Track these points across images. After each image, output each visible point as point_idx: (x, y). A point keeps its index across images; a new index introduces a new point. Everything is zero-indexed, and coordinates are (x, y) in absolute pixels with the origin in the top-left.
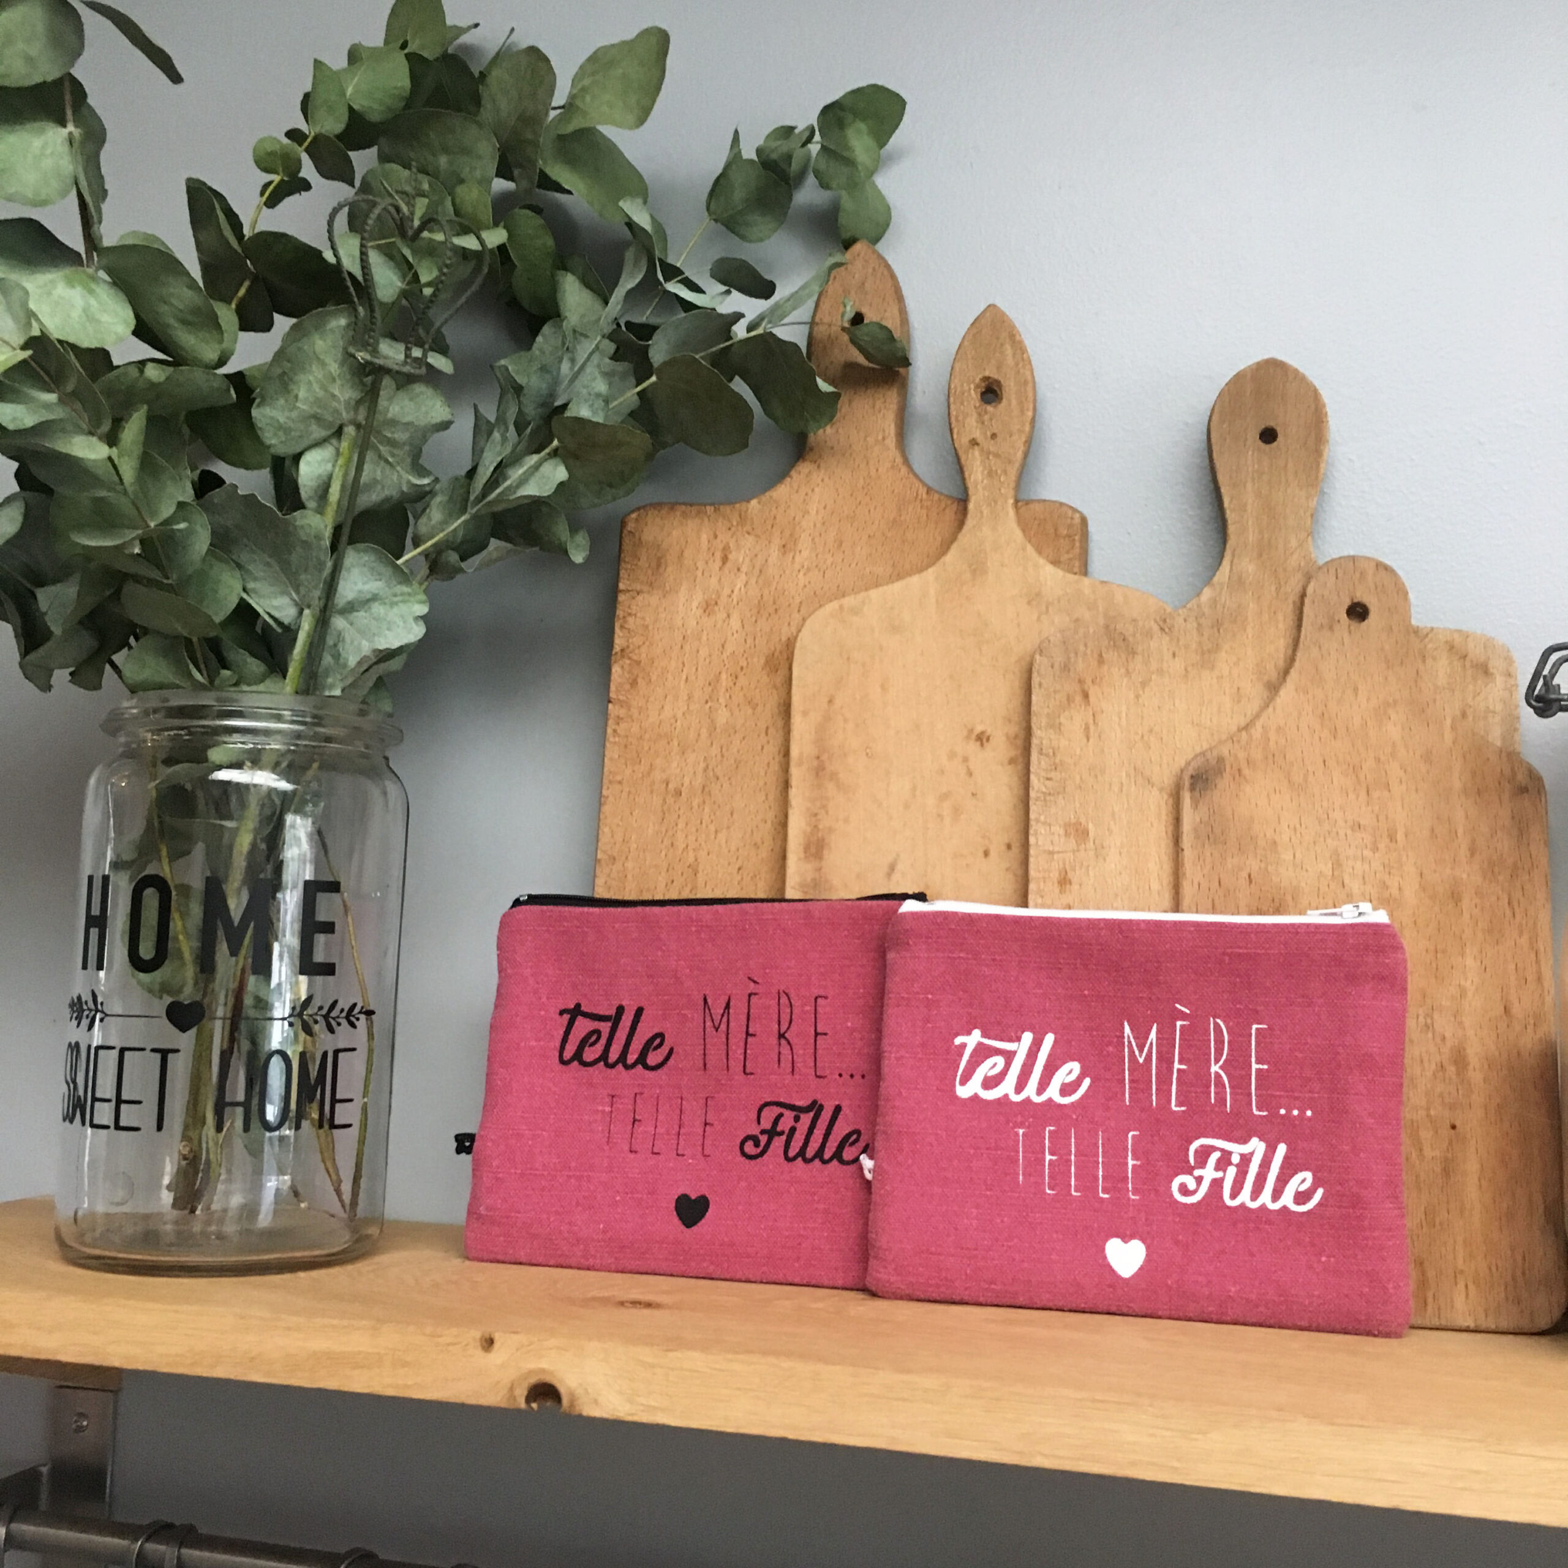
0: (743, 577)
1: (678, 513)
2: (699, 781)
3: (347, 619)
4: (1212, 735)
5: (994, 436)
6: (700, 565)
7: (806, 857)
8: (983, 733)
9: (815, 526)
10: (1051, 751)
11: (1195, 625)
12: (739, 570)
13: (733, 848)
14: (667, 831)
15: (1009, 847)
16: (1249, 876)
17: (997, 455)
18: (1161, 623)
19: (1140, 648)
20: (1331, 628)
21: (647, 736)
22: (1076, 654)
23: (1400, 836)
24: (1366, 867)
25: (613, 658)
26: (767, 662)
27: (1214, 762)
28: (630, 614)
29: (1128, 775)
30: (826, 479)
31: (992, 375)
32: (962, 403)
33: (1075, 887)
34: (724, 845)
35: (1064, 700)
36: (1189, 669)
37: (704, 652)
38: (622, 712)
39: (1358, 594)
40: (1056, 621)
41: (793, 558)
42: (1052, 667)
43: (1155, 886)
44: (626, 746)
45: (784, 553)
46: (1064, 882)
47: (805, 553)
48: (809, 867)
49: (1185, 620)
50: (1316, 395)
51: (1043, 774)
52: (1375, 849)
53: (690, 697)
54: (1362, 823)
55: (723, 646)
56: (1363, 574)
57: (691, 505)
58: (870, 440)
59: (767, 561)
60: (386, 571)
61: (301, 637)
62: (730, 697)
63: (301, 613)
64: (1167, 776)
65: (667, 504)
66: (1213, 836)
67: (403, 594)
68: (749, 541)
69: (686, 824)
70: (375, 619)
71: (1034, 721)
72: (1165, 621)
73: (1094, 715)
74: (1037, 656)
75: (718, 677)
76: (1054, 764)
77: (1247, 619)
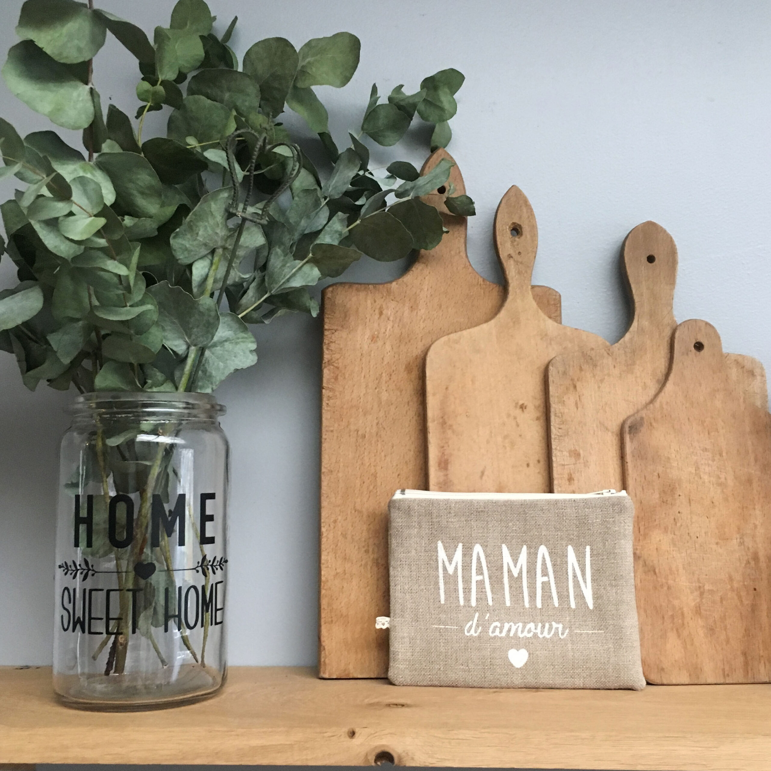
0: (391, 323)
1: (354, 288)
2: (374, 430)
3: (211, 351)
4: (635, 406)
5: (519, 253)
6: (368, 316)
7: (439, 469)
8: (523, 404)
9: (427, 297)
10: (560, 415)
11: (624, 351)
12: (388, 319)
13: (395, 464)
14: (359, 457)
15: (539, 461)
16: (658, 474)
17: (522, 263)
18: (608, 351)
19: (599, 363)
20: (687, 354)
21: (345, 407)
22: (569, 366)
23: (724, 454)
24: (710, 468)
25: (323, 365)
26: (406, 367)
27: (638, 419)
28: (331, 342)
29: (597, 426)
30: (431, 273)
31: (516, 222)
32: (503, 237)
33: (576, 482)
34: (389, 463)
35: (565, 389)
36: (622, 373)
37: (372, 363)
38: (331, 394)
39: (698, 338)
40: (555, 348)
41: (417, 313)
42: (558, 372)
43: (613, 480)
44: (334, 412)
45: (412, 311)
46: (570, 479)
47: (423, 311)
48: (441, 474)
49: (619, 350)
50: (671, 238)
51: (557, 426)
52: (713, 460)
53: (367, 386)
54: (707, 448)
55: (383, 359)
56: (700, 328)
57: (360, 284)
58: (453, 253)
59: (403, 315)
60: (235, 326)
61: (190, 361)
62: (388, 386)
63: (188, 348)
64: (614, 426)
65: (347, 283)
66: (641, 455)
67: (243, 338)
68: (393, 305)
69: (369, 453)
70: (226, 351)
71: (551, 399)
72: (609, 350)
73: (579, 396)
74: (551, 367)
75: (381, 375)
76: (562, 421)
77: (646, 348)
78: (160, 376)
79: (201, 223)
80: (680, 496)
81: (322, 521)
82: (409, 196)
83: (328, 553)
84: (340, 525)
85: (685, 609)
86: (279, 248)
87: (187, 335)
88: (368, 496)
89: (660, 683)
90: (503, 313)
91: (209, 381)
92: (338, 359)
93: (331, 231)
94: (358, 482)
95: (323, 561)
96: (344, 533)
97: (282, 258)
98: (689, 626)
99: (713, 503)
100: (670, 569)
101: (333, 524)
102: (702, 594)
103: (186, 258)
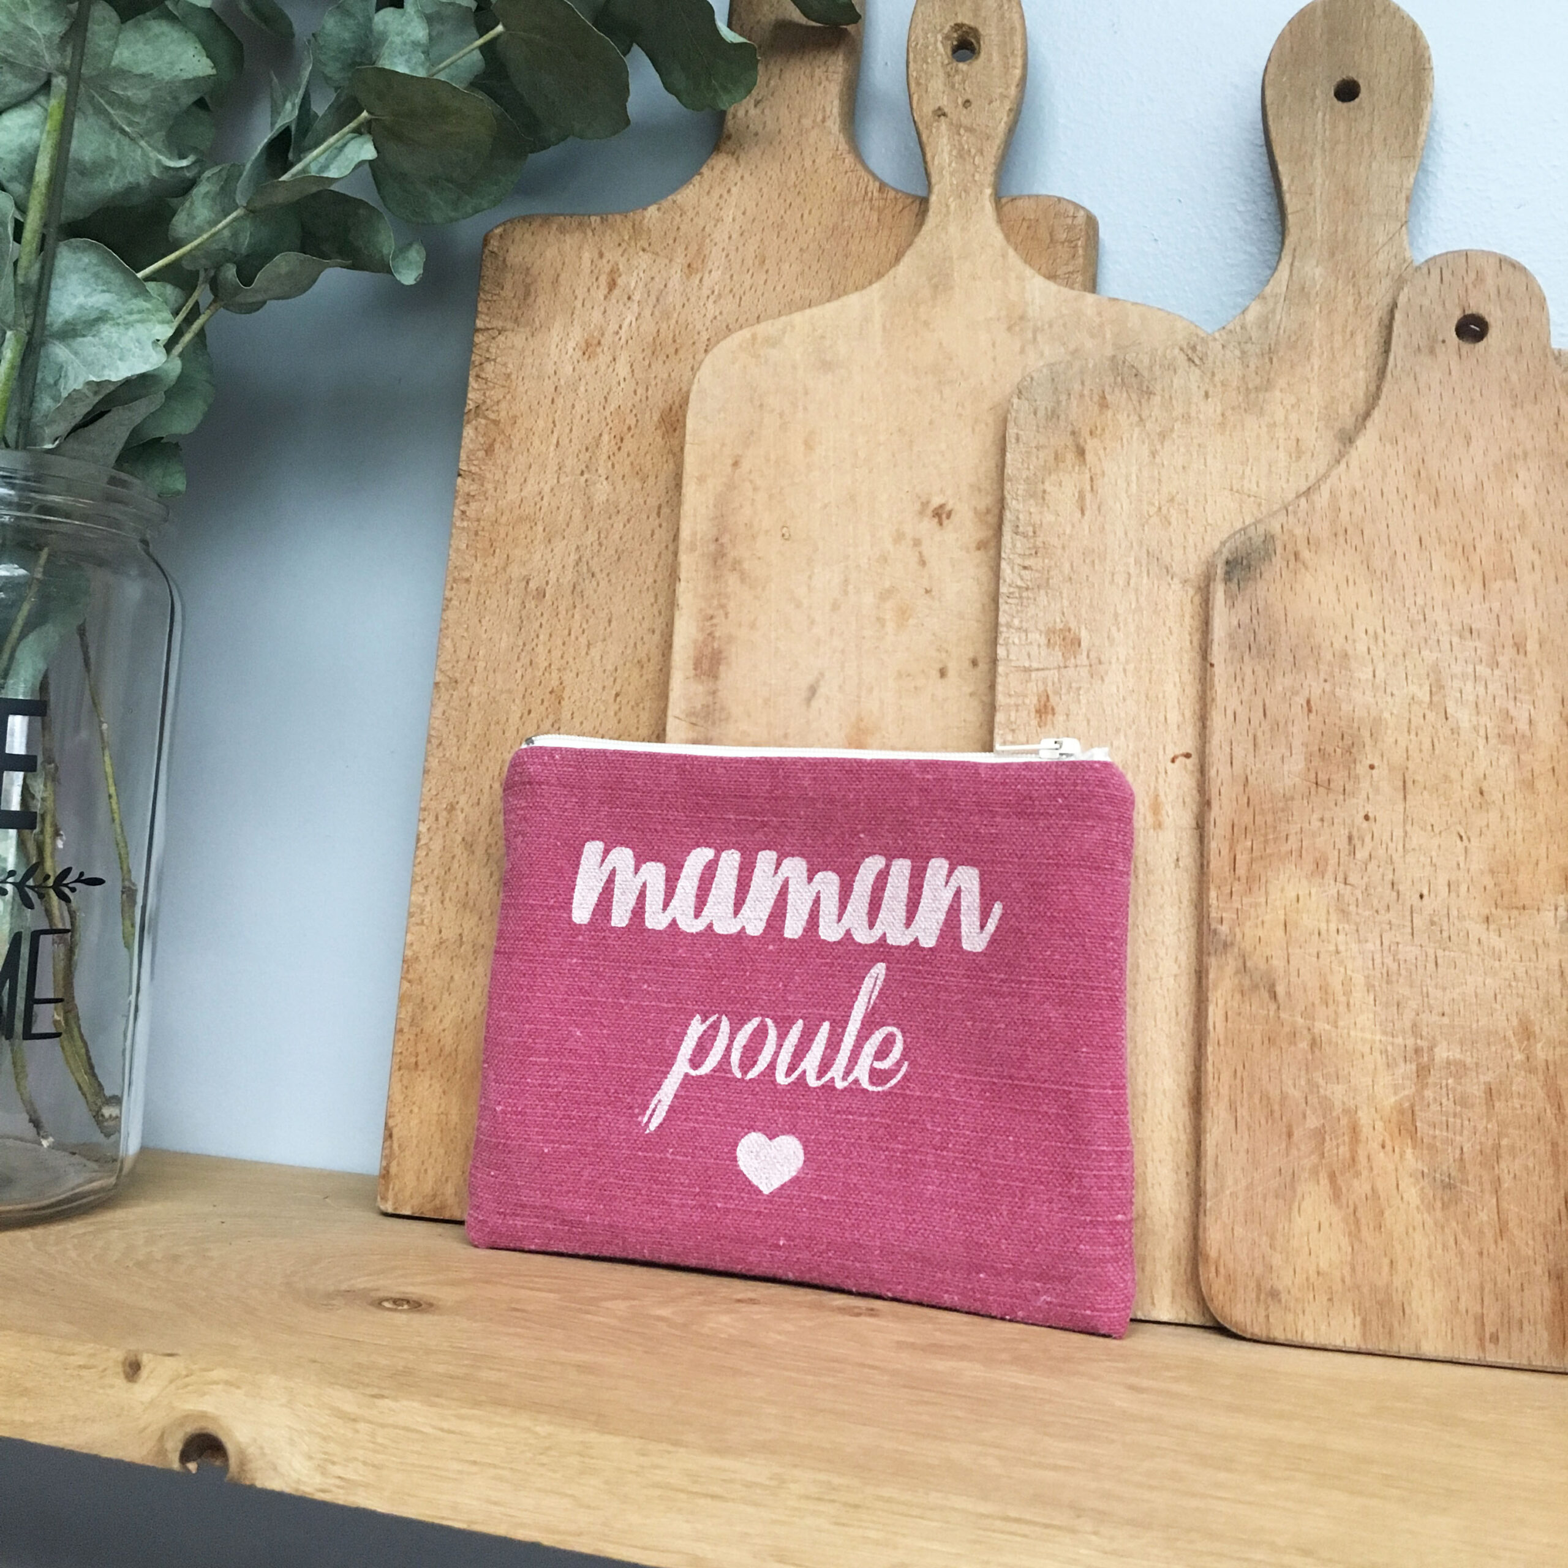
0: (635, 308)
1: (555, 227)
2: (569, 577)
3: (68, 346)
4: (1260, 505)
5: (967, 103)
6: (580, 292)
7: (696, 675)
8: (942, 506)
9: (730, 238)
10: (1030, 529)
11: (1237, 353)
12: (629, 298)
13: (610, 667)
14: (524, 644)
15: (974, 663)
16: (1308, 702)
17: (970, 130)
18: (1190, 352)
19: (1158, 387)
20: (1433, 352)
21: (504, 520)
22: (1069, 395)
23: (1531, 646)
24: (1481, 690)
25: (465, 418)
26: (662, 419)
27: (1258, 541)
28: (488, 359)
29: (1137, 562)
30: (747, 176)
31: (966, 22)
32: (925, 61)
33: (1060, 718)
34: (598, 664)
35: (1051, 459)
36: (1229, 413)
37: (580, 409)
38: (473, 488)
39: (1473, 304)
40: (1047, 353)
41: (701, 280)
42: (1035, 413)
43: (1174, 717)
44: (476, 534)
45: (689, 275)
46: (1044, 710)
47: (716, 275)
48: (699, 689)
49: (1223, 346)
50: (1414, 32)
51: (1019, 561)
53: (561, 467)
55: (606, 399)
56: (1480, 278)
57: (571, 216)
58: (807, 122)
59: (666, 286)
62: (613, 466)
64: (1193, 563)
66: (1257, 645)
67: (141, 311)
68: (644, 260)
69: (551, 636)
71: (1010, 488)
73: (1092, 479)
75: (598, 440)
76: (1035, 547)
77: (1311, 342)
80: (1372, 767)
84: (461, 817)
92: (498, 402)
94: (516, 710)
96: (469, 839)
100: (1324, 988)
101: (445, 813)
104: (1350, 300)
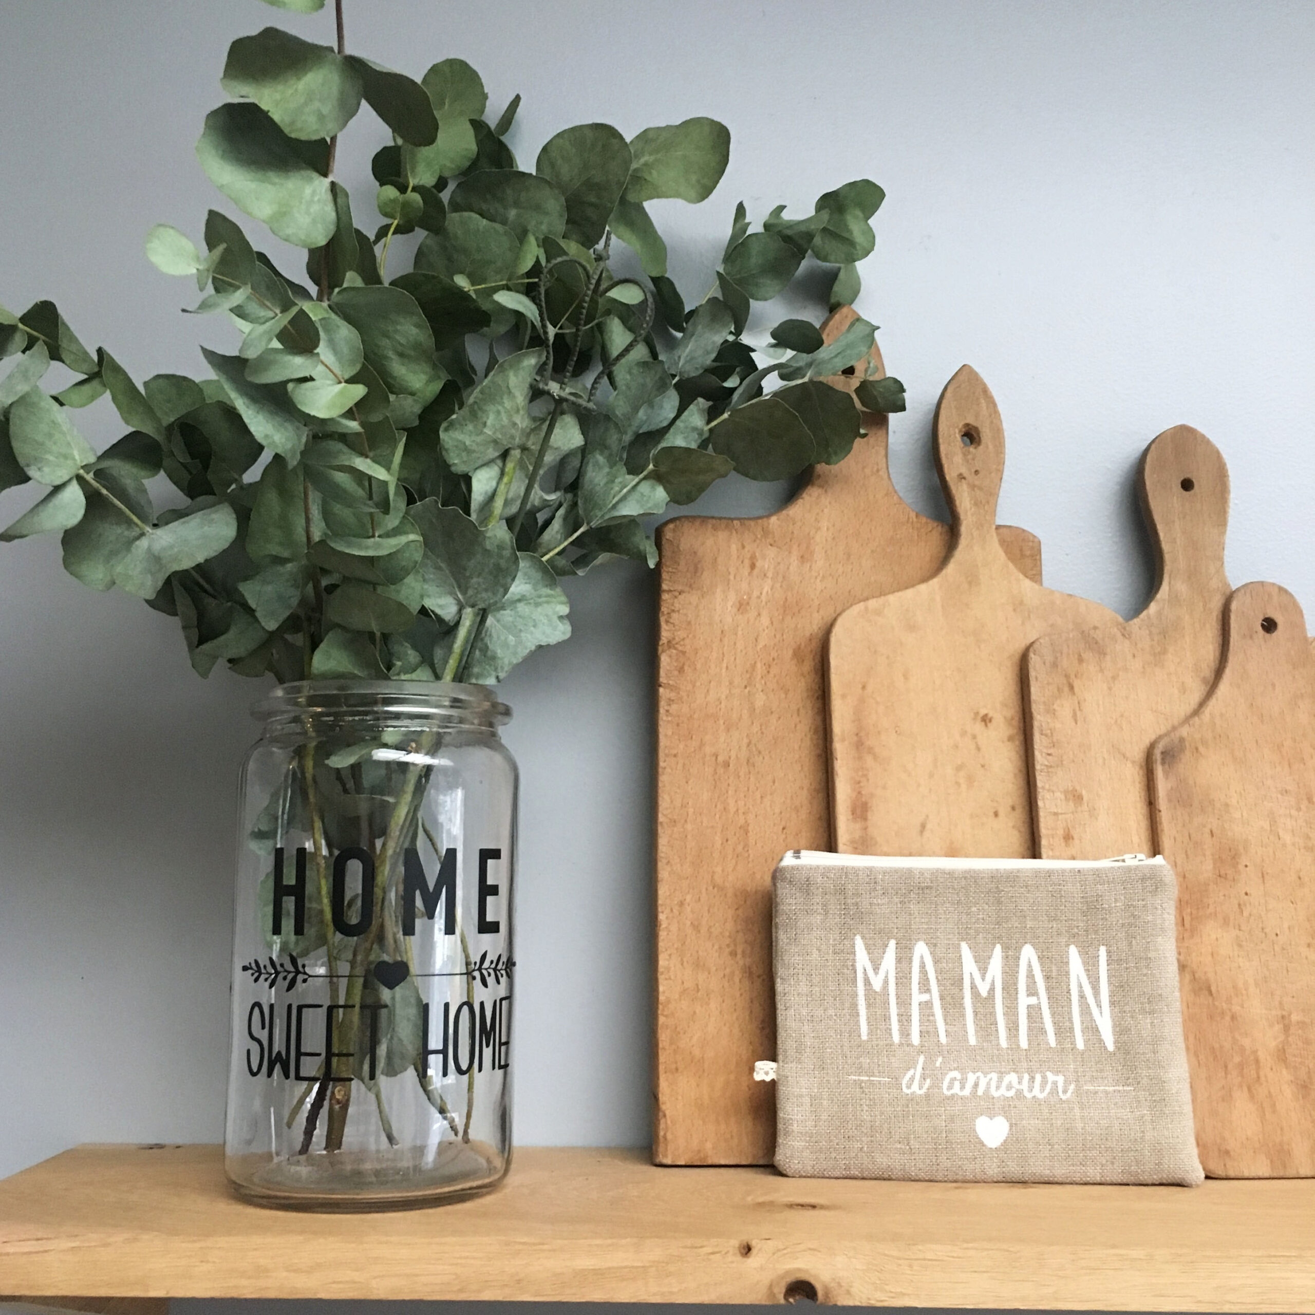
0: (769, 581)
1: (710, 526)
2: (744, 754)
3: (494, 617)
5: (977, 472)
6: (732, 570)
7: (853, 818)
8: (986, 715)
9: (827, 540)
10: (1049, 731)
11: (1148, 632)
12: (765, 575)
13: (777, 811)
14: (719, 797)
15: (1013, 808)
16: (1211, 831)
17: (980, 489)
18: (1122, 631)
19: (1108, 650)
20: (1251, 637)
21: (696, 716)
22: (1061, 653)
24: (1294, 823)
25: (660, 649)
26: (794, 654)
27: (1176, 741)
28: (673, 611)
29: (1109, 752)
30: (833, 502)
31: (971, 422)
32: (949, 444)
33: (1076, 841)
34: (769, 809)
35: (1056, 690)
36: (1146, 666)
37: (740, 645)
38: (673, 695)
39: (1268, 611)
40: (1037, 624)
41: (811, 566)
42: (1044, 663)
43: (1135, 838)
44: (678, 725)
45: (803, 562)
46: (1068, 838)
47: (820, 563)
48: (857, 826)
49: (1140, 628)
50: (1218, 453)
51: (1045, 750)
52: (1299, 809)
53: (731, 683)
54: (1289, 788)
55: (756, 640)
56: (1270, 595)
57: (720, 519)
58: (868, 471)
59: (788, 569)
60: (538, 575)
61: (462, 632)
62: (766, 683)
63: (460, 611)
64: (1137, 752)
65: (699, 517)
66: (1183, 799)
67: (548, 596)
68: (771, 552)
69: (736, 791)
70: (520, 617)
71: (1034, 707)
72: (1125, 628)
73: (1079, 703)
74: (1031, 655)
75: (754, 666)
76: (1053, 742)
77: (1184, 628)
78: (412, 656)
79: (492, 407)
80: (1246, 866)
81: (660, 902)
82: (803, 377)
83: (670, 955)
84: (689, 909)
85: (1259, 1053)
86: (602, 454)
87: (459, 587)
88: (734, 861)
89: (1223, 1174)
90: (951, 568)
91: (490, 665)
92: (683, 639)
93: (686, 427)
94: (718, 839)
95: (661, 969)
96: (696, 923)
97: (607, 470)
98: (1267, 1081)
99: (1300, 878)
100: (1235, 987)
101: (677, 907)
102: (1286, 1029)
103: (464, 462)
104: (1201, 604)
